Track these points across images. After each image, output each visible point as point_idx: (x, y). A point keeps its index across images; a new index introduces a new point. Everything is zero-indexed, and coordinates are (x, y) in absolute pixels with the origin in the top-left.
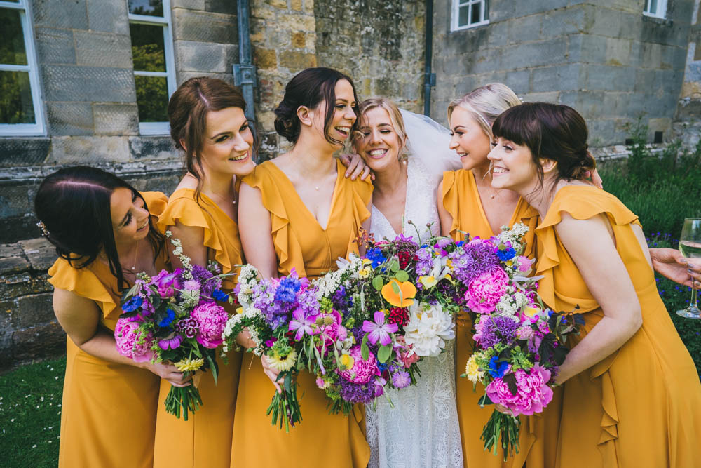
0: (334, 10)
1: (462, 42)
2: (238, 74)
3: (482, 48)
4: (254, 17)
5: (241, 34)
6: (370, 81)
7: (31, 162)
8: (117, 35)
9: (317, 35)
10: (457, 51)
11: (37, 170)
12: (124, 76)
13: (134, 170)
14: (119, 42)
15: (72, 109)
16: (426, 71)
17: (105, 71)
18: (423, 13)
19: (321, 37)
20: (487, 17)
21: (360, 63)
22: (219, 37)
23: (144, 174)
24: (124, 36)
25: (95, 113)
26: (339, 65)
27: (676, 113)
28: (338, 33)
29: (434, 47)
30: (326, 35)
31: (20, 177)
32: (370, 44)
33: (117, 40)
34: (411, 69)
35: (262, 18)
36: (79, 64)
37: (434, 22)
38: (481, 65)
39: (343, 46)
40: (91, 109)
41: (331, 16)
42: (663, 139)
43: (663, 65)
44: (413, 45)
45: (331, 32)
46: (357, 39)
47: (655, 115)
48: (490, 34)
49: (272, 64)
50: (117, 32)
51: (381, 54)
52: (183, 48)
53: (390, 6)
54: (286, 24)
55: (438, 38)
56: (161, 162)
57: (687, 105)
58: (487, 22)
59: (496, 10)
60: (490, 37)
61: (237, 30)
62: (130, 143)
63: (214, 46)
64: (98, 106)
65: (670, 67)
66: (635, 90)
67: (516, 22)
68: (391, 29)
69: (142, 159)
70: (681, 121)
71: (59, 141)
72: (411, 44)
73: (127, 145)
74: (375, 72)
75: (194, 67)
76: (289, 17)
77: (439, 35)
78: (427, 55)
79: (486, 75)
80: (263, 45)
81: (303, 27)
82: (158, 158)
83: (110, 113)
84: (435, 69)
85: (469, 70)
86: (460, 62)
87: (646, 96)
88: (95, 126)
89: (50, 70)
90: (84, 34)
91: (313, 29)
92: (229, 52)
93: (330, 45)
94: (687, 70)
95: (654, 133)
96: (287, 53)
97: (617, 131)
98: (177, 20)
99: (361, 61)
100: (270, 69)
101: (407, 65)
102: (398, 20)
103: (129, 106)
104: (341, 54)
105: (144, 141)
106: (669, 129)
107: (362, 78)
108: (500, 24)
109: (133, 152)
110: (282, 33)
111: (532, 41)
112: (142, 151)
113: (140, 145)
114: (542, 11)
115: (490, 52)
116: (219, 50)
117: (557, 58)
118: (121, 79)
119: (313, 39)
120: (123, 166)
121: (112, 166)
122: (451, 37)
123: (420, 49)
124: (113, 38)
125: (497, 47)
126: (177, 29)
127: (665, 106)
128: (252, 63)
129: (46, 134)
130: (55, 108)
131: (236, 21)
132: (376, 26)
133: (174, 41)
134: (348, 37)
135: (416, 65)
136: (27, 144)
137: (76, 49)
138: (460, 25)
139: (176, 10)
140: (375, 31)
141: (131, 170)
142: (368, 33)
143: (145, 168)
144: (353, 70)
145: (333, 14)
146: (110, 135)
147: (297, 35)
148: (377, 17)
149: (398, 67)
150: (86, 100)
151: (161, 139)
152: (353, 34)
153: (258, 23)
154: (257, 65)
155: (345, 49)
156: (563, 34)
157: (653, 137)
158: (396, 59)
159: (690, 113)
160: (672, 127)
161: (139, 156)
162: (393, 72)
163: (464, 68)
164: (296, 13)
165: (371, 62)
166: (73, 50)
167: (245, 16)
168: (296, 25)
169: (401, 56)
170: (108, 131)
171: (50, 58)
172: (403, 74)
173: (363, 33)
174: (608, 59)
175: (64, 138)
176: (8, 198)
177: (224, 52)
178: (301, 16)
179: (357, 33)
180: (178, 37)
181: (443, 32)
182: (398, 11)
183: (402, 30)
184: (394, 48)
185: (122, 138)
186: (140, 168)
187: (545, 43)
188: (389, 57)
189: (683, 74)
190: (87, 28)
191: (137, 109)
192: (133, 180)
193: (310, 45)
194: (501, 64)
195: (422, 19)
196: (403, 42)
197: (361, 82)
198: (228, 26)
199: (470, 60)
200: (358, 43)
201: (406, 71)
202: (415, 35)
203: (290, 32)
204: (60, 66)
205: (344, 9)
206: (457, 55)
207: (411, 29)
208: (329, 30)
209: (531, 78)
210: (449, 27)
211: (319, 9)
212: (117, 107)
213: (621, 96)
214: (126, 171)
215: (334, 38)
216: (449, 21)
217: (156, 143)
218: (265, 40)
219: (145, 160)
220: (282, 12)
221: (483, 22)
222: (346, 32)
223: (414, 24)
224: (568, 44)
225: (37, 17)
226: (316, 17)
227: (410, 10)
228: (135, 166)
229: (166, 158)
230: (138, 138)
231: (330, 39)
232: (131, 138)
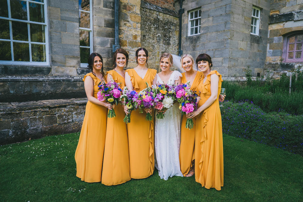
0: (147, 28)
1: (192, 40)
2: (114, 48)
3: (198, 42)
4: (120, 29)
5: (116, 35)
6: (159, 52)
7: (45, 74)
9: (141, 36)
10: (190, 43)
11: (46, 77)
12: (77, 48)
14: (76, 36)
15: (59, 57)
16: (179, 50)
17: (70, 45)
18: (178, 29)
19: (143, 37)
20: (199, 32)
21: (156, 46)
22: (108, 35)
23: (81, 80)
24: (77, 34)
25: (66, 59)
26: (148, 46)
27: (265, 67)
28: (148, 36)
29: (182, 41)
30: (144, 36)
31: (41, 79)
32: (159, 40)
34: (174, 49)
35: (123, 30)
36: (62, 43)
37: (182, 33)
38: (198, 48)
39: (150, 40)
40: (65, 58)
41: (146, 30)
42: (260, 75)
43: (258, 50)
44: (175, 40)
45: (146, 35)
46: (155, 38)
47: (257, 67)
48: (201, 38)
49: (126, 45)
50: (75, 33)
51: (163, 43)
52: (96, 39)
53: (167, 27)
54: (131, 32)
55: (183, 38)
57: (268, 64)
58: (200, 34)
59: (202, 30)
60: (201, 39)
61: (115, 34)
62: (77, 70)
63: (106, 39)
64: (67, 57)
65: (261, 51)
66: (249, 58)
67: (209, 34)
68: (167, 34)
69: (81, 75)
70: (266, 69)
71: (54, 68)
72: (174, 40)
74: (161, 50)
75: (100, 45)
76: (132, 30)
77: (184, 37)
78: (180, 44)
79: (199, 52)
80: (123, 39)
81: (136, 33)
83: (71, 59)
84: (182, 49)
85: (194, 50)
86: (191, 47)
87: (253, 60)
88: (66, 63)
89: (53, 45)
90: (65, 33)
91: (140, 34)
92: (112, 41)
93: (145, 39)
94: (267, 52)
95: (257, 73)
96: (131, 42)
97: (243, 71)
98: (95, 30)
99: (156, 45)
100: (125, 47)
101: (173, 47)
102: (169, 32)
103: (77, 57)
104: (150, 43)
105: (82, 69)
106: (262, 72)
107: (156, 51)
108: (204, 35)
109: (78, 73)
110: (129, 35)
111: (214, 41)
112: (81, 73)
113: (80, 70)
114: (217, 31)
115: (201, 44)
116: (108, 40)
117: (222, 47)
118: (75, 48)
119: (140, 37)
120: (74, 77)
121: (71, 77)
122: (188, 38)
123: (177, 42)
124: (74, 35)
125: (203, 42)
126: (95, 33)
127: (260, 64)
128: (119, 45)
129: (49, 65)
130: (54, 57)
131: (115, 30)
132: (162, 33)
133: (93, 36)
134: (152, 37)
135: (176, 47)
136: (44, 68)
137: (62, 38)
138: (191, 34)
139: (95, 27)
140: (161, 35)
141: (77, 79)
142: (159, 36)
144: (153, 48)
145: (147, 29)
146: (71, 67)
147: (134, 36)
148: (162, 30)
149: (169, 48)
150: (64, 55)
152: (154, 36)
153: (121, 32)
154: (121, 45)
155: (151, 41)
156: (224, 39)
157: (257, 75)
158: (169, 45)
159: (269, 67)
160: (263, 71)
161: (79, 74)
162: (167, 49)
163: (192, 49)
164: (134, 28)
165: (160, 45)
166: (61, 38)
167: (117, 29)
168: (134, 32)
169: (170, 44)
170: (70, 65)
171: (54, 41)
172: (171, 50)
173: (157, 36)
174: (239, 48)
175: (56, 67)
176: (37, 86)
177: (110, 41)
178: (136, 30)
179: (155, 36)
180: (95, 35)
181: (185, 36)
182: (169, 29)
183: (171, 35)
184: (168, 41)
185: (74, 68)
186: (80, 78)
187: (219, 42)
188: (166, 44)
189: (266, 54)
190: (66, 32)
191: (80, 58)
192: (77, 82)
193: (139, 39)
194: (204, 48)
195: (178, 32)
196: (171, 39)
197: (156, 52)
198: (112, 32)
199: (194, 46)
200: (155, 39)
201: (172, 49)
202: (175, 37)
203: (132, 35)
204: (57, 43)
205: (151, 28)
206: (190, 44)
207: (174, 35)
208: (145, 34)
209: (214, 53)
210: (187, 35)
211: (142, 27)
212: (74, 57)
213: (244, 60)
214: (75, 79)
215: (147, 37)
216: (187, 33)
217: (85, 70)
218: (124, 37)
219: (82, 76)
220: (130, 28)
221: (199, 34)
222: (151, 35)
223: (175, 33)
224: (225, 42)
225: (51, 27)
226: (141, 30)
227: (174, 28)
228: (78, 77)
230: (80, 68)
231: (146, 37)
232: (77, 68)
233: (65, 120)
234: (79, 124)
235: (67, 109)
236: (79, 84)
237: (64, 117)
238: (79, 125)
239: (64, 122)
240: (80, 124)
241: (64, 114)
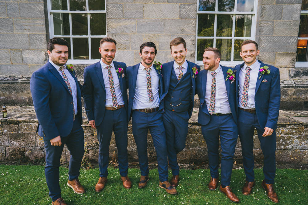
8: (294, 21)
12: (293, 40)
13: (290, 84)
14: (294, 24)
15: (267, 55)
17: (285, 38)
23: (295, 86)
24: (297, 21)
25: (276, 57)
33: (293, 23)
36: (274, 35)
40: (275, 55)
50: (294, 19)
56: (302, 81)
62: (289, 71)
64: (278, 54)
69: (294, 79)
73: (288, 72)
82: (301, 79)
83: (283, 57)
88: (276, 62)
89: (262, 38)
90: (279, 21)
103: (292, 54)
105: (296, 70)
109: (290, 75)
112: (294, 75)
113: (294, 72)
118: (291, 41)
120: (284, 81)
124: (291, 22)
137: (275, 29)
141: (288, 84)
143: (295, 83)
146: (281, 67)
150: (274, 51)
151: (305, 70)
161: (292, 77)
166: (273, 29)
170: (281, 65)
171: (263, 33)
185: (286, 68)
186: (292, 83)
190: (281, 19)
191: (296, 55)
192: (289, 88)
204: (266, 37)
212: (287, 54)
214: (286, 84)
217: (302, 71)
225: (261, 16)
228: (290, 82)
229: (305, 79)
230: (294, 69)
232: (290, 69)
233: (282, 145)
234: (300, 153)
235: (285, 130)
236: (291, 91)
237: (281, 140)
238: (300, 155)
239: (280, 147)
240: (302, 153)
241: (282, 137)
